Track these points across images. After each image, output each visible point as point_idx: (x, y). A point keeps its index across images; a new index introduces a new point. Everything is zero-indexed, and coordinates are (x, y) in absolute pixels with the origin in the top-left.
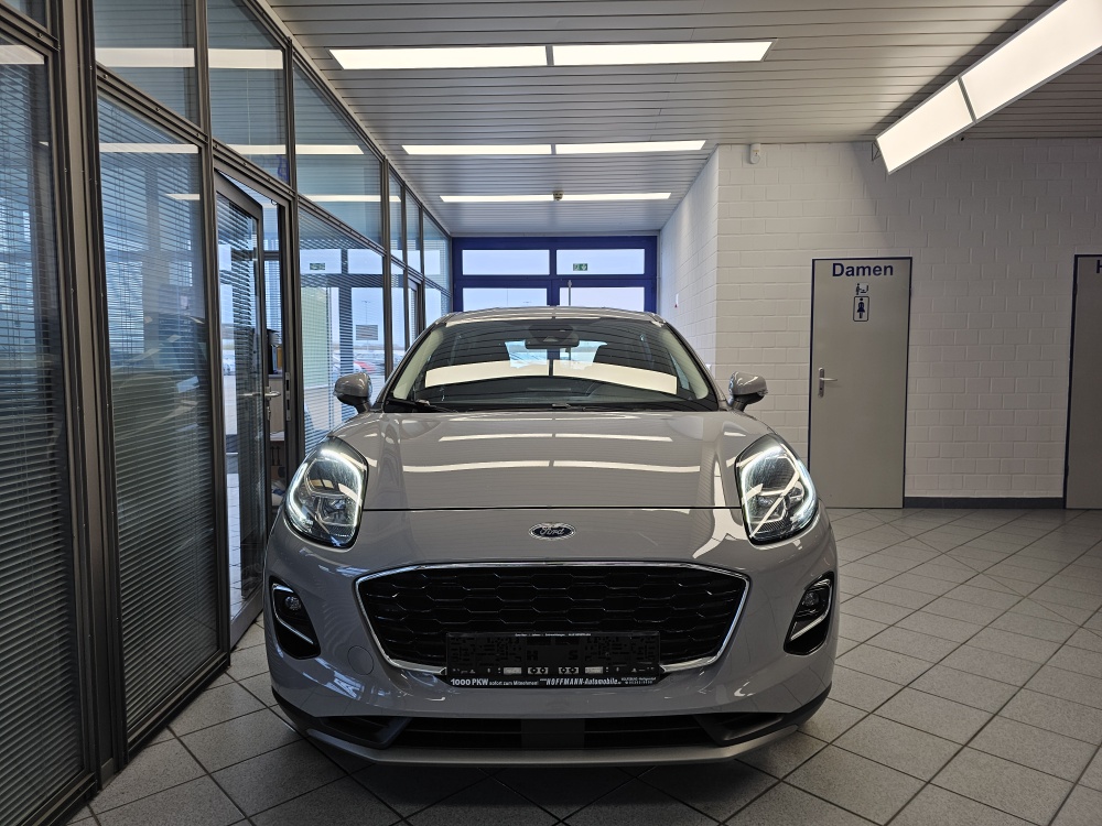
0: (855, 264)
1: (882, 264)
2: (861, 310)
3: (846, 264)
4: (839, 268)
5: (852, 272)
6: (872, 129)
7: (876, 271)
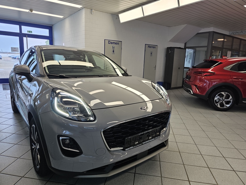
0: (113, 42)
1: (117, 42)
2: (113, 52)
3: (111, 41)
4: (110, 42)
5: (112, 43)
6: (118, 12)
7: (116, 43)
